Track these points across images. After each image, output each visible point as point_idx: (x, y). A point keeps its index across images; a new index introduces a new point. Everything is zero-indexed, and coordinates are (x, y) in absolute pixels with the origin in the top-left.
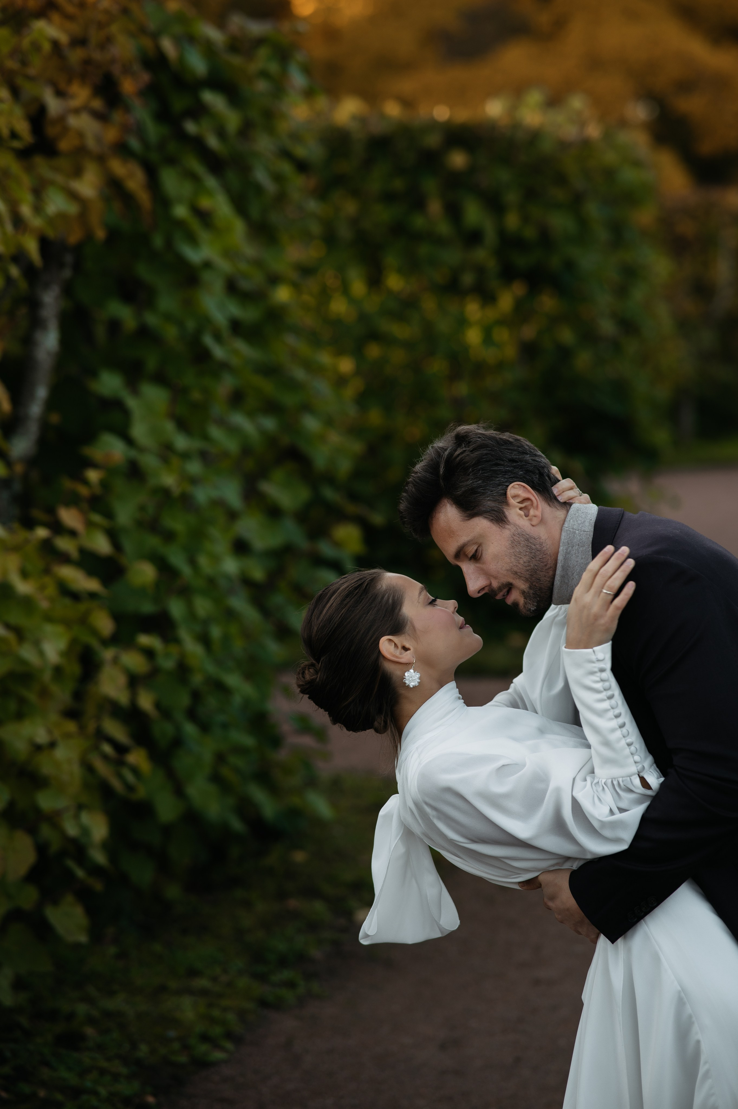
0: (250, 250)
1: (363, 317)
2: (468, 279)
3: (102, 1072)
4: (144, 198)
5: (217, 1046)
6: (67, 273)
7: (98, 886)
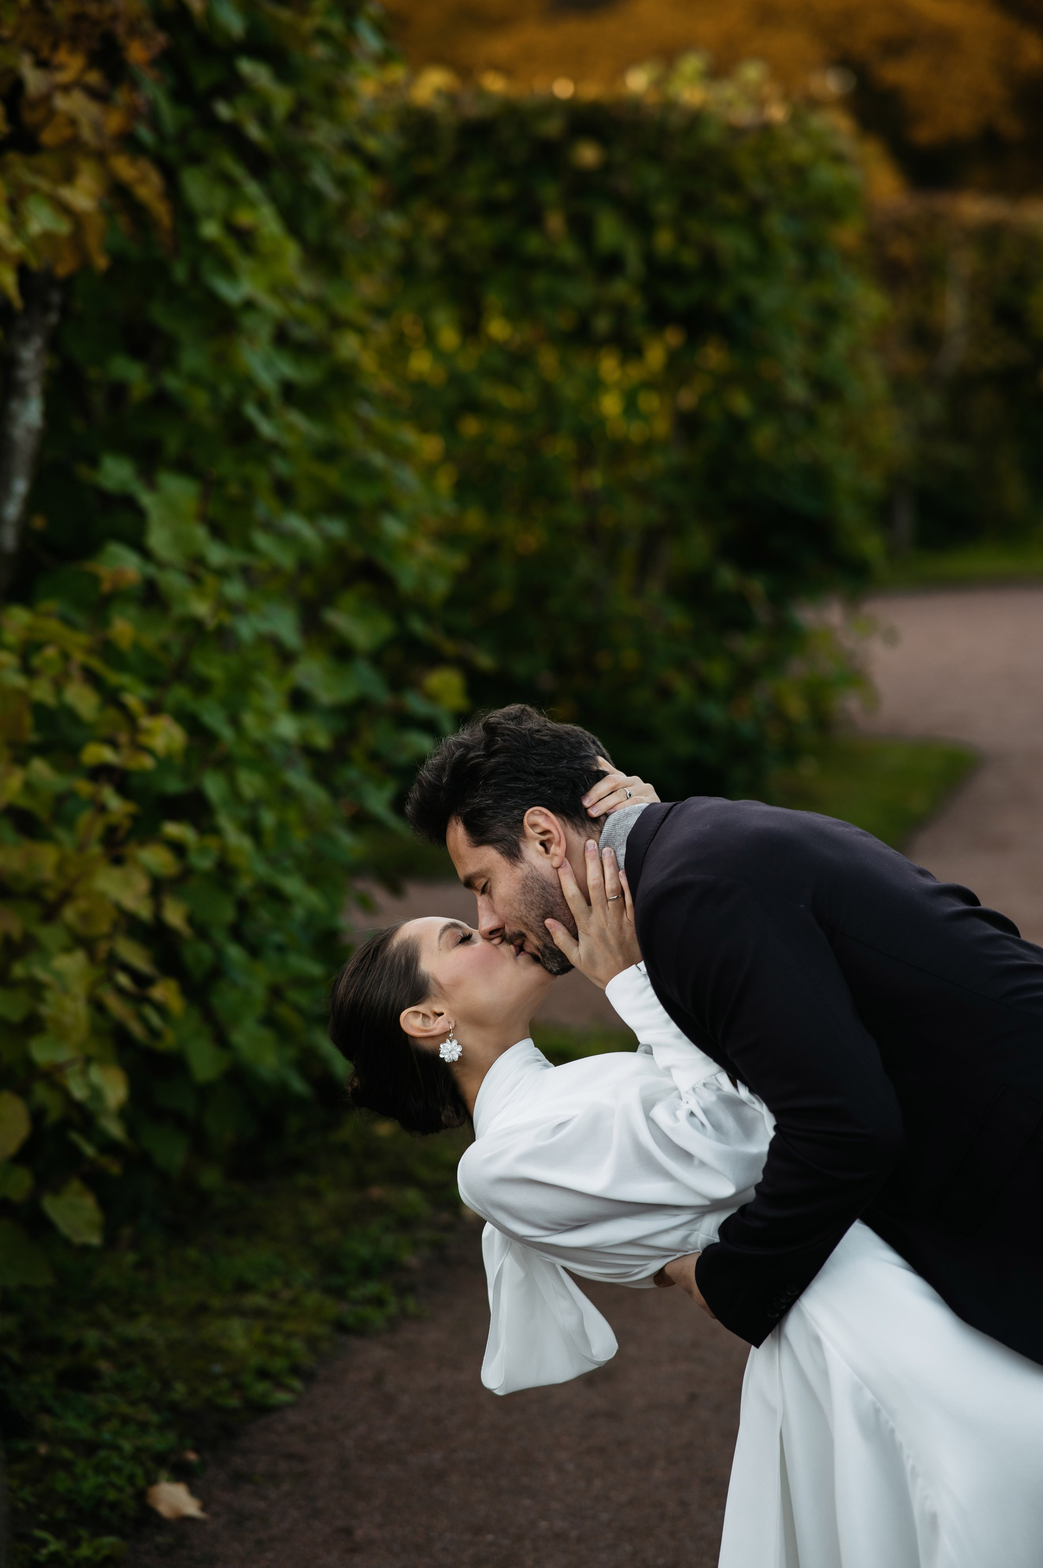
0: (307, 285)
1: (455, 379)
2: (602, 324)
3: (125, 1420)
4: (161, 210)
5: (280, 1385)
6: (53, 318)
7: (115, 1169)
